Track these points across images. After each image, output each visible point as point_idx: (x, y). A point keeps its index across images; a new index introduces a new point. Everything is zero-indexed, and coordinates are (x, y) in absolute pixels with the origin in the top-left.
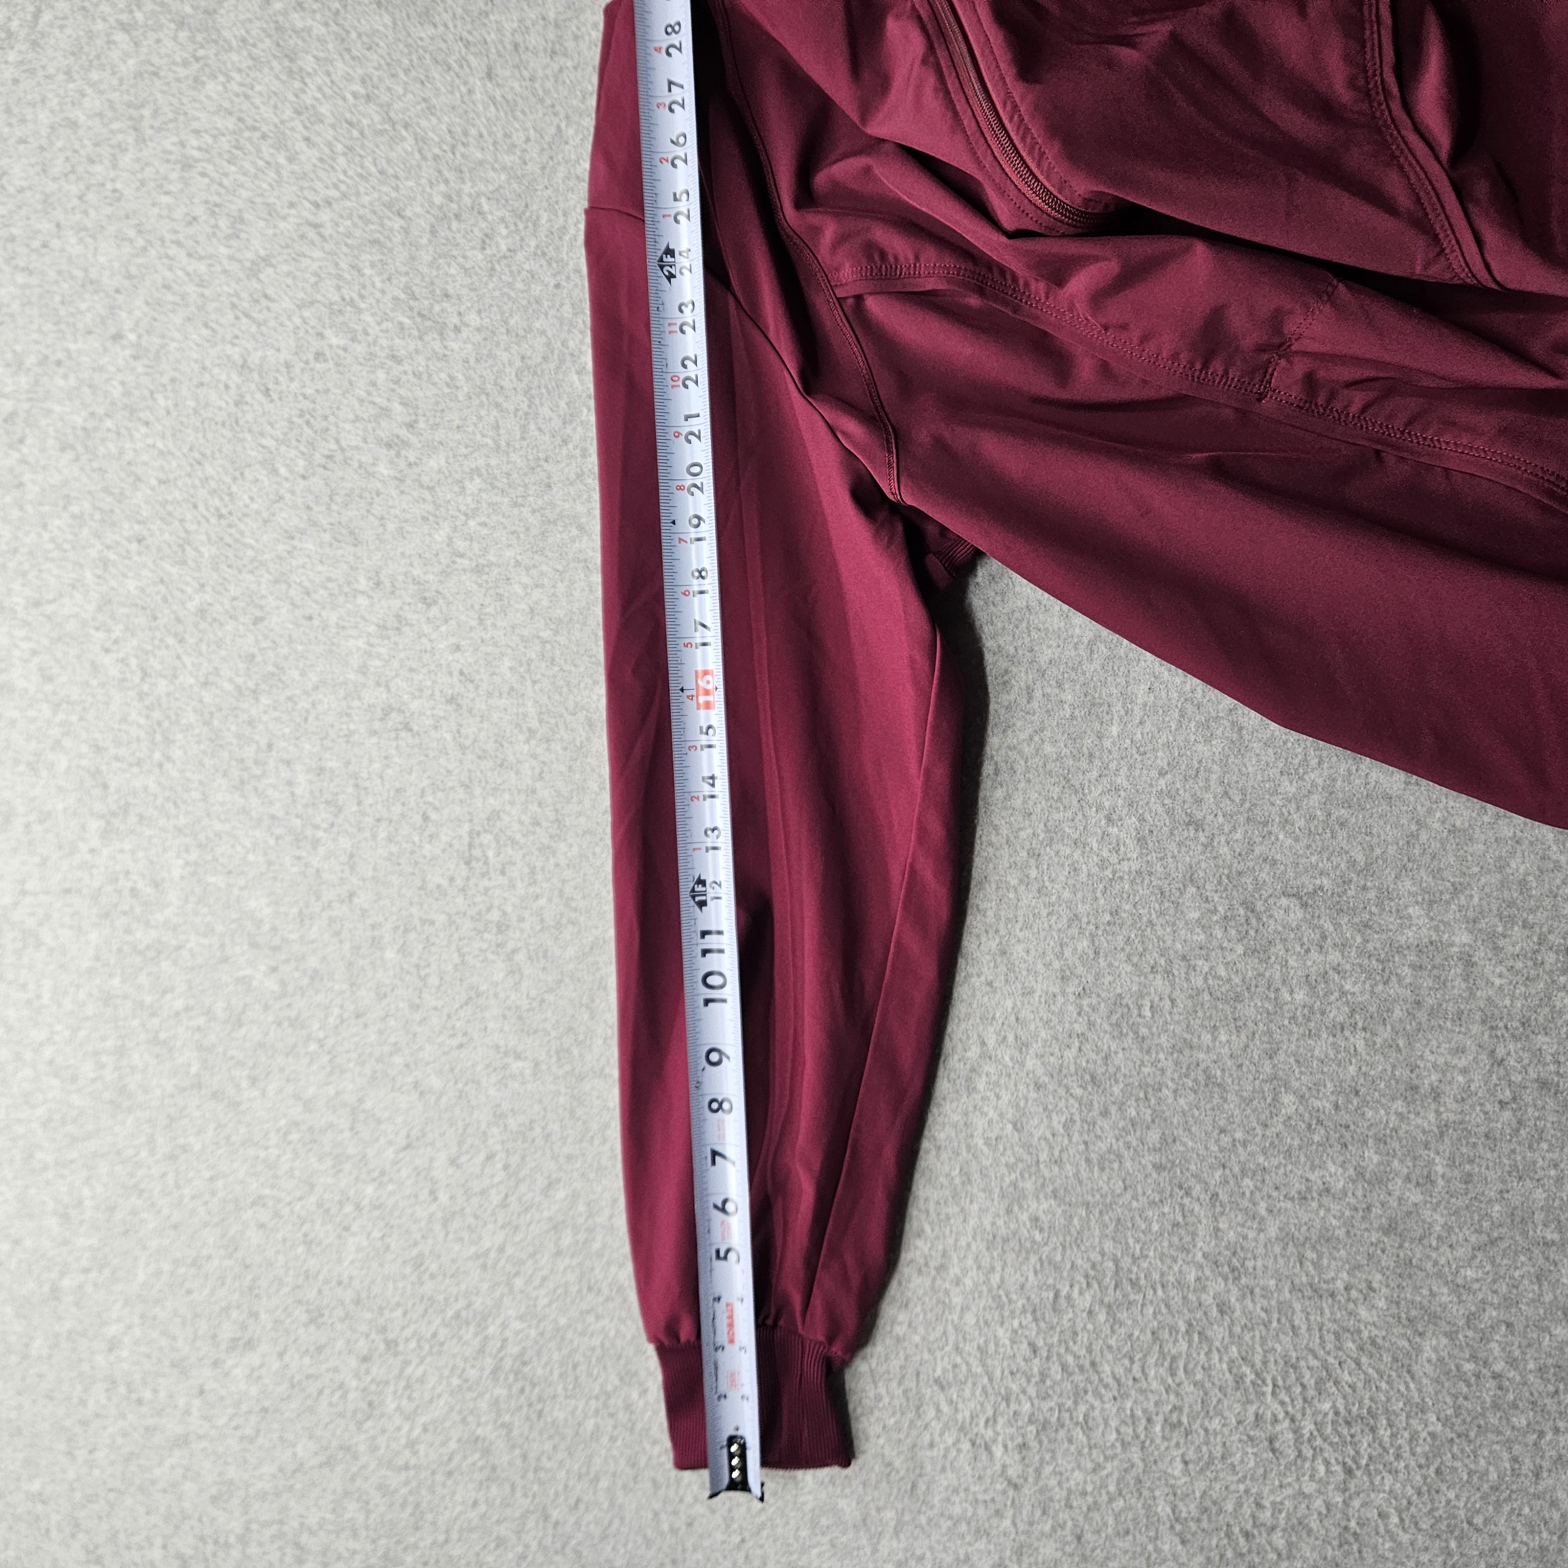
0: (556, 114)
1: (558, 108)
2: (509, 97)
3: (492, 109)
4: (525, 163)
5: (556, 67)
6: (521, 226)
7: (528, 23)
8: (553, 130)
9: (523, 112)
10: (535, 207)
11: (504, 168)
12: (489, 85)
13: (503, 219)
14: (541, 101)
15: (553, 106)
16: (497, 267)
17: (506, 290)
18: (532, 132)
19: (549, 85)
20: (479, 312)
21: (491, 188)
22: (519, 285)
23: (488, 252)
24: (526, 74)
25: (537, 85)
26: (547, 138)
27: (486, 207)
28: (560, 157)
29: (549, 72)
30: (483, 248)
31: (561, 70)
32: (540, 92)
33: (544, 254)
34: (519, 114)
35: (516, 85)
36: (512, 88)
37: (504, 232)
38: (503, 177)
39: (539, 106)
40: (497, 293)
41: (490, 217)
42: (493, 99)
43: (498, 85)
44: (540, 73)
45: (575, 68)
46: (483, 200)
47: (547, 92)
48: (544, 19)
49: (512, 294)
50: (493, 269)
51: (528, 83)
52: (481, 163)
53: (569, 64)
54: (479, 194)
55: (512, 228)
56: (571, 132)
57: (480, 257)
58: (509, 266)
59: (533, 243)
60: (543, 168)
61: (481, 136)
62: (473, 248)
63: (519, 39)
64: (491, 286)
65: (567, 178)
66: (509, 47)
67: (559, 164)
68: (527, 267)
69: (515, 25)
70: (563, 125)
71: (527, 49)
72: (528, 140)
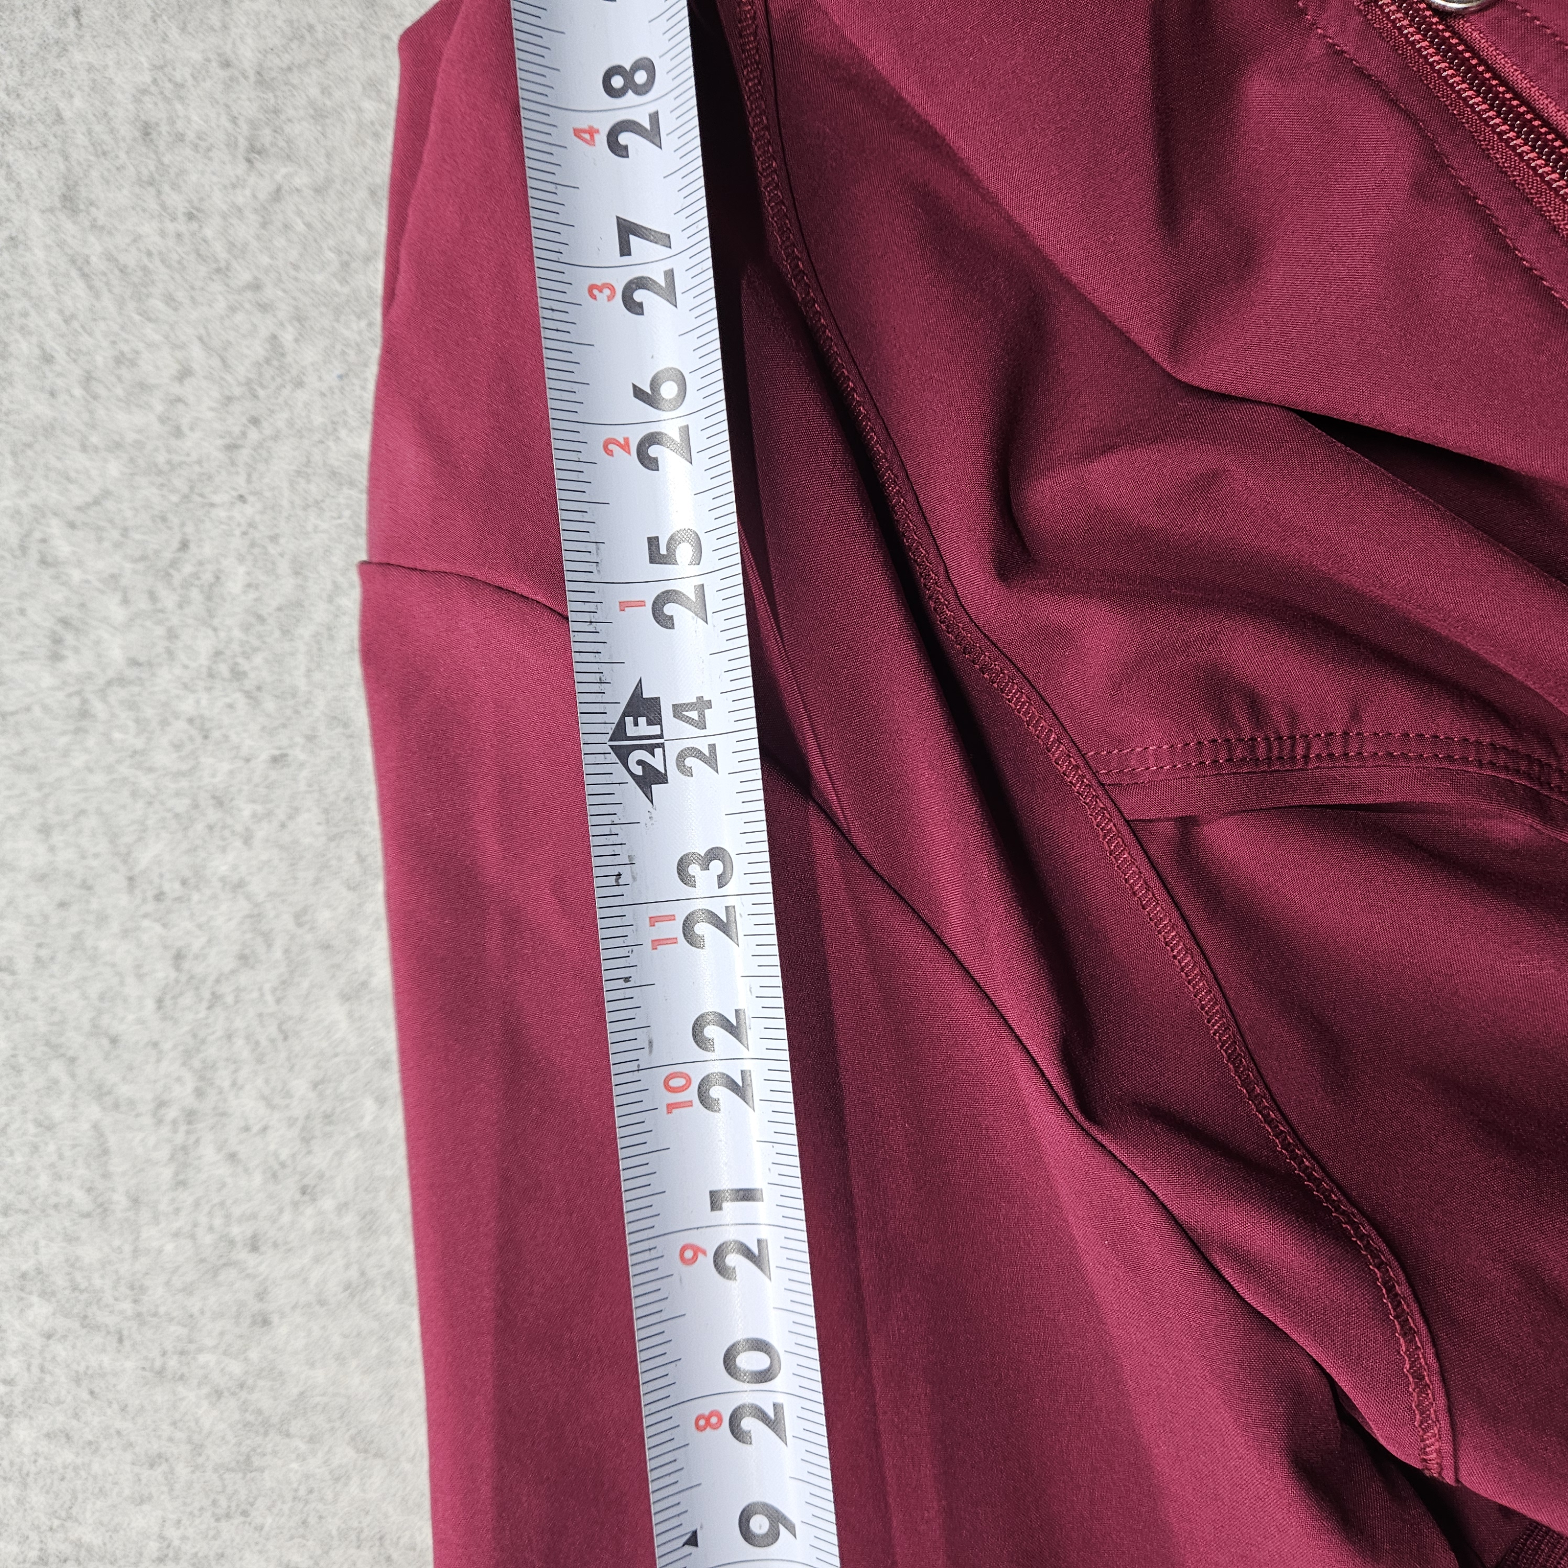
0: (265, 308)
1: (270, 292)
2: (130, 259)
3: (79, 287)
4: (178, 433)
5: (265, 188)
6: (169, 600)
7: (182, 73)
8: (258, 349)
9: (169, 299)
10: (208, 550)
11: (118, 446)
12: (69, 226)
13: (114, 579)
14: (222, 271)
15: (256, 286)
16: (98, 707)
17: (124, 770)
18: (197, 352)
19: (244, 231)
20: (45, 830)
21: (79, 497)
22: (163, 758)
23: (71, 665)
24: (177, 201)
25: (208, 232)
26: (242, 370)
27: (63, 548)
28: (280, 419)
29: (241, 197)
30: (56, 657)
31: (277, 194)
32: (219, 249)
33: (237, 675)
34: (156, 304)
35: (148, 229)
36: (137, 238)
37: (118, 614)
38: (114, 468)
39: (216, 287)
40: (98, 779)
41: (76, 575)
42: (80, 264)
43: (94, 226)
44: (218, 201)
45: (319, 190)
46: (55, 528)
47: (237, 250)
48: (226, 64)
49: (146, 782)
50: (84, 713)
51: (182, 226)
52: (49, 430)
53: (301, 179)
54: (40, 512)
55: (143, 604)
56: (310, 355)
57: (47, 680)
58: (132, 705)
59: (205, 645)
60: (232, 448)
61: (48, 359)
62: (24, 656)
63: (154, 111)
64: (79, 760)
65: (303, 472)
66: (127, 131)
67: (276, 437)
68: (187, 706)
69: (147, 78)
70: (288, 337)
71: (180, 138)
72: (185, 374)
